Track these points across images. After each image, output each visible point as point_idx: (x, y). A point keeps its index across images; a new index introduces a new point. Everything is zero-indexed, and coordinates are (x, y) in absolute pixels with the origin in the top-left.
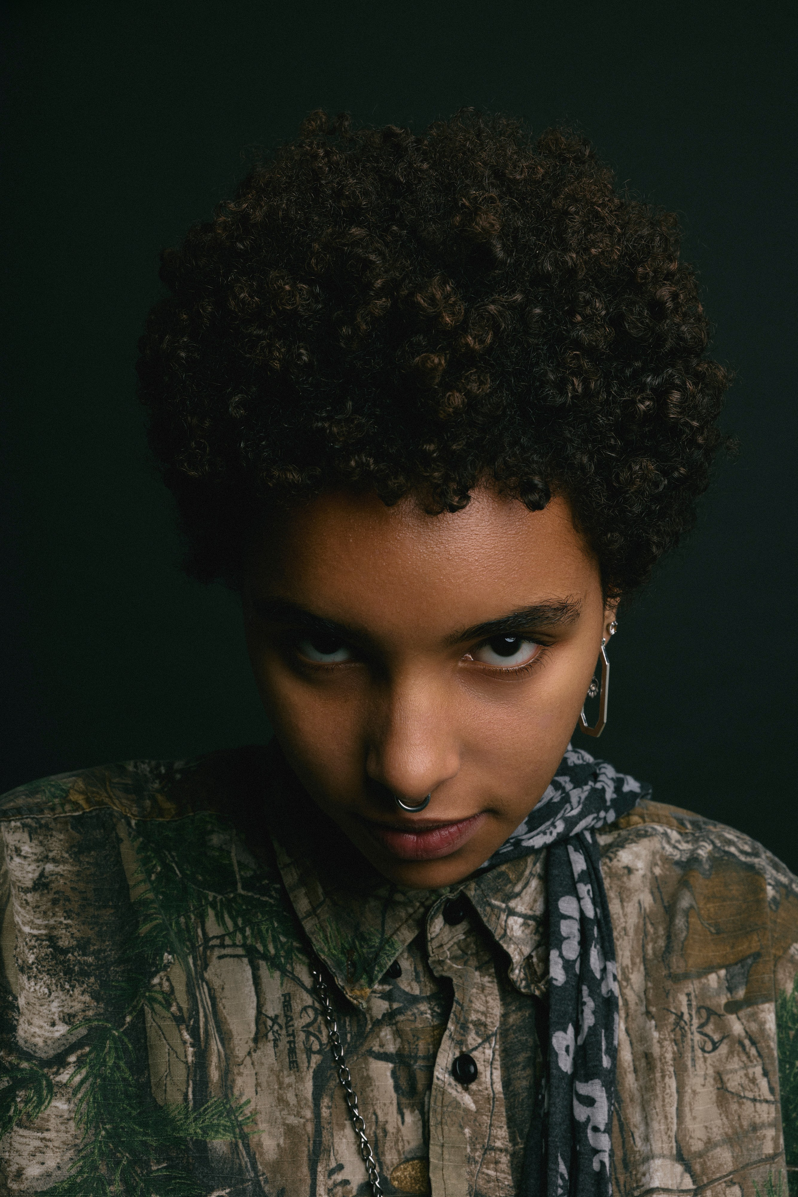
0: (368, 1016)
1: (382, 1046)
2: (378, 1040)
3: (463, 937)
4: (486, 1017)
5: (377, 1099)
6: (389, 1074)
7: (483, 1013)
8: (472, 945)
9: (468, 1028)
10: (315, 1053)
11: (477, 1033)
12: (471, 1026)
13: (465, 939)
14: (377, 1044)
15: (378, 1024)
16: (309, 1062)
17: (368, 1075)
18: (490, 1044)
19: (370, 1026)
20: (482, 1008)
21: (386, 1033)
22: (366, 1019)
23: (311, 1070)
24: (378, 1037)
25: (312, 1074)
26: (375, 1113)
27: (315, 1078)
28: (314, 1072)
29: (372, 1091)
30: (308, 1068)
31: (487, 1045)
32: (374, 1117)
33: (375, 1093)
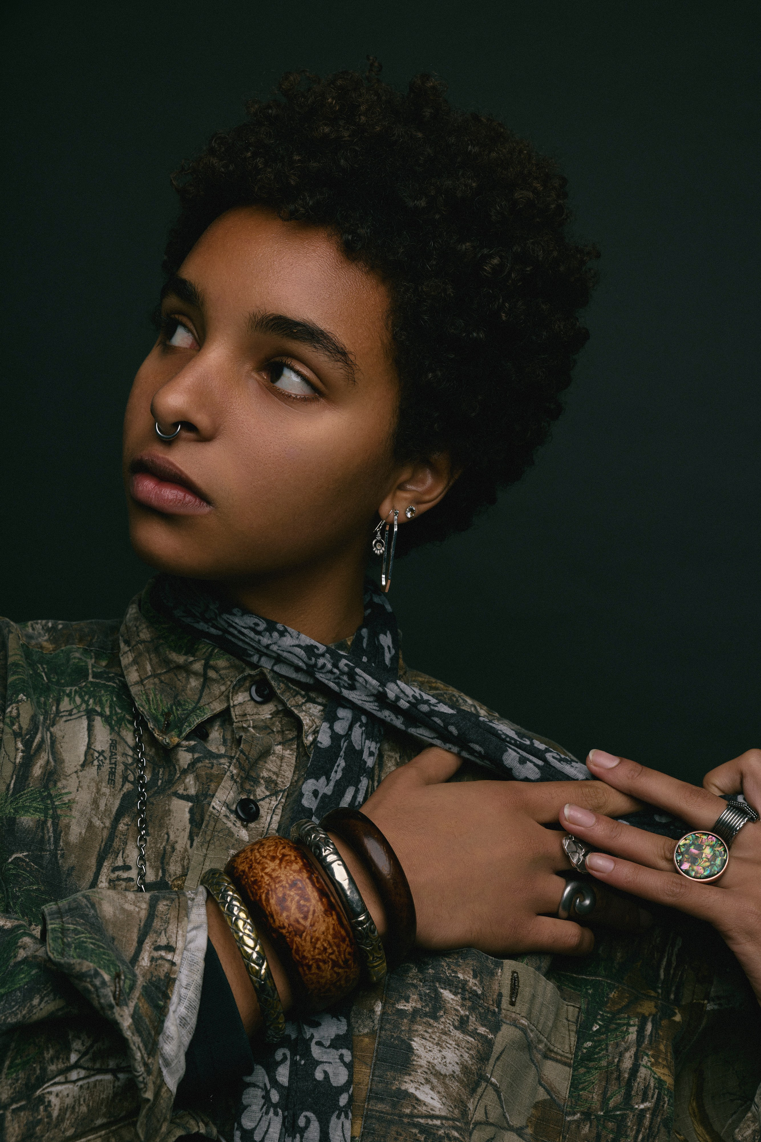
0: (177, 767)
1: (186, 789)
2: (183, 785)
3: (270, 716)
4: (278, 776)
5: (172, 825)
6: (187, 810)
7: (274, 773)
8: (277, 723)
9: (259, 782)
10: (129, 782)
11: (267, 788)
12: (262, 781)
13: (271, 718)
14: (182, 788)
15: (185, 772)
16: (123, 786)
17: (169, 809)
18: (277, 797)
19: (178, 775)
20: (275, 769)
21: (190, 780)
22: (176, 769)
23: (122, 793)
24: (184, 782)
25: (122, 796)
26: (167, 834)
27: (123, 799)
28: (124, 795)
29: (170, 819)
30: (121, 789)
31: (274, 798)
32: (166, 836)
33: (172, 821)
